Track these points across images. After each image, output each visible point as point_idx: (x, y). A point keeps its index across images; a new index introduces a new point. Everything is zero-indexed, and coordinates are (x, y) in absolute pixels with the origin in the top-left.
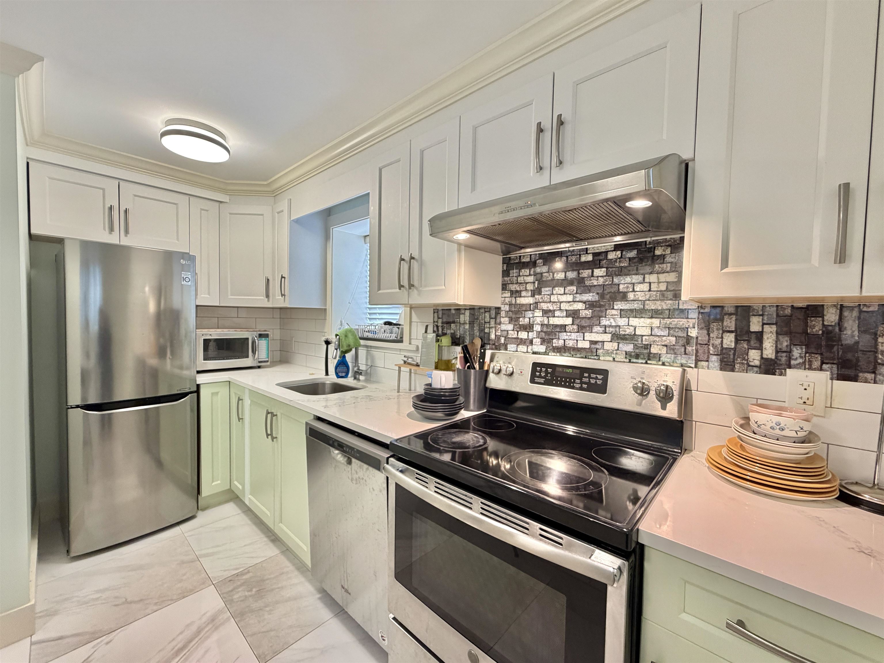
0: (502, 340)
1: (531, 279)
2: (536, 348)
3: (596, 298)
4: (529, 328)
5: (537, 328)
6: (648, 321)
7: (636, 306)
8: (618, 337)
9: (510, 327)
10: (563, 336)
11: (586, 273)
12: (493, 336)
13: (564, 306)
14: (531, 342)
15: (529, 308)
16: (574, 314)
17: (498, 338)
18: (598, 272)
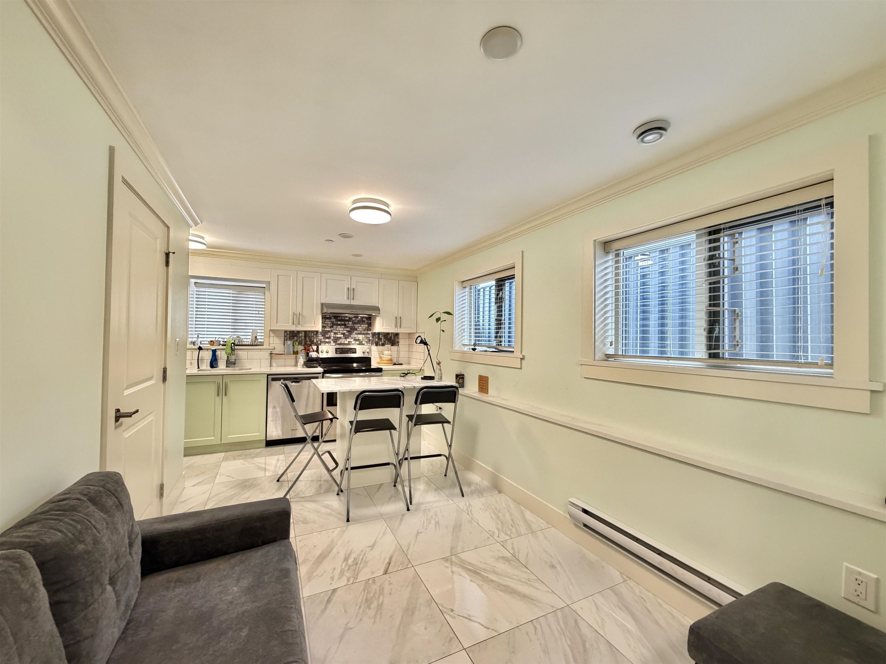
0: (319, 342)
1: (330, 323)
2: (331, 344)
3: (350, 330)
4: (329, 338)
5: (332, 338)
6: (362, 336)
7: (359, 332)
8: (355, 340)
9: (322, 338)
10: (341, 340)
11: (347, 323)
12: (315, 341)
13: (340, 332)
14: (330, 342)
15: (329, 331)
16: (344, 334)
17: (317, 341)
18: (350, 323)
